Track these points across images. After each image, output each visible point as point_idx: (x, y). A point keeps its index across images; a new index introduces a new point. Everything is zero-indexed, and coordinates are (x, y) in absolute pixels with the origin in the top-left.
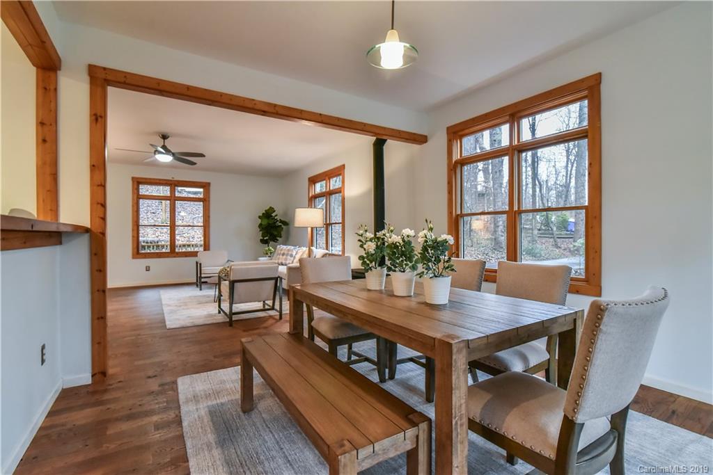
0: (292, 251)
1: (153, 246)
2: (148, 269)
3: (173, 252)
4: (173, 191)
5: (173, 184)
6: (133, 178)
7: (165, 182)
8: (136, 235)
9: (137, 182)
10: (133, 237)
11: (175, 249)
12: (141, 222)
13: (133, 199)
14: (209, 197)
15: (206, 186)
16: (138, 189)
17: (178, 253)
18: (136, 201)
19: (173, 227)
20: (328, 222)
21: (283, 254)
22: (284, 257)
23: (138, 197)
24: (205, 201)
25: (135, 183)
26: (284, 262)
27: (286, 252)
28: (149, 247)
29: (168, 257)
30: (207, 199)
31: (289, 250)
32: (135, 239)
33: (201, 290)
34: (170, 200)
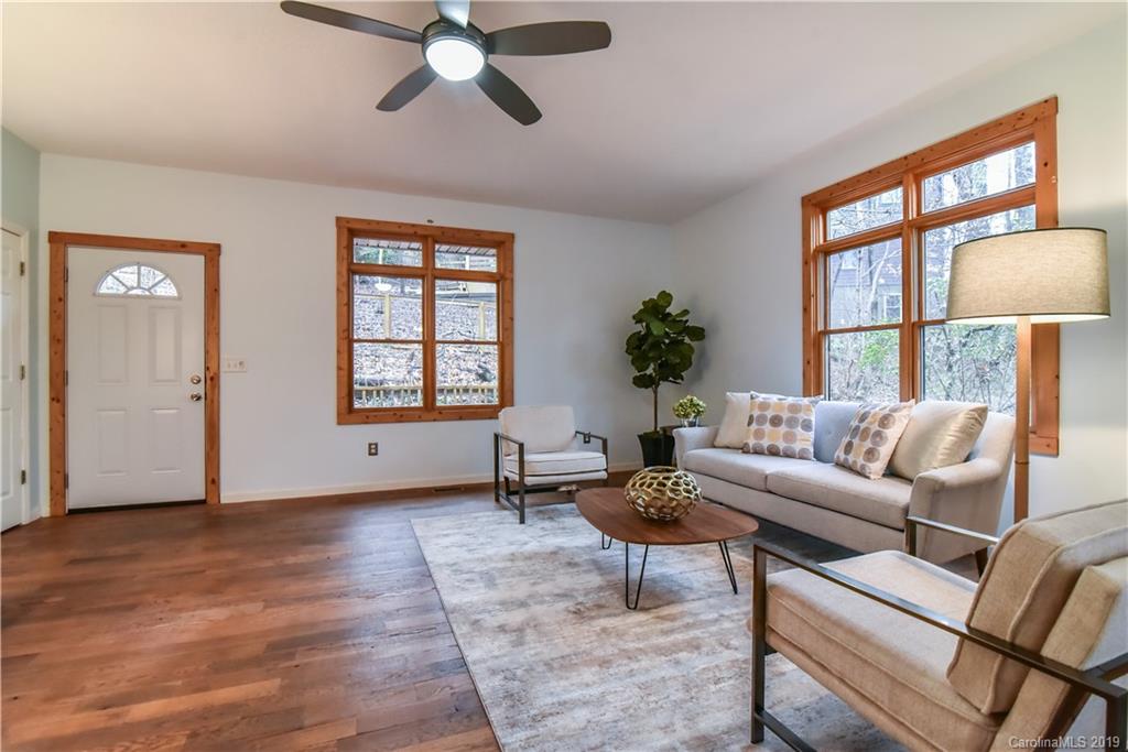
0: (808, 409)
1: (378, 392)
2: (373, 450)
3: (430, 410)
4: (429, 257)
5: (429, 238)
6: (338, 220)
7: (411, 231)
8: (345, 366)
9: (351, 231)
10: (339, 368)
11: (434, 399)
12: (359, 334)
13: (339, 273)
14: (512, 271)
15: (501, 244)
16: (350, 247)
17: (441, 410)
18: (345, 279)
19: (429, 344)
20: (914, 318)
21: (776, 421)
22: (783, 429)
23: (352, 271)
24: (502, 279)
25: (345, 232)
26: (782, 445)
27: (785, 415)
28: (369, 393)
29: (420, 419)
30: (508, 275)
31: (794, 408)
32: (345, 373)
33: (522, 521)
34: (422, 277)
